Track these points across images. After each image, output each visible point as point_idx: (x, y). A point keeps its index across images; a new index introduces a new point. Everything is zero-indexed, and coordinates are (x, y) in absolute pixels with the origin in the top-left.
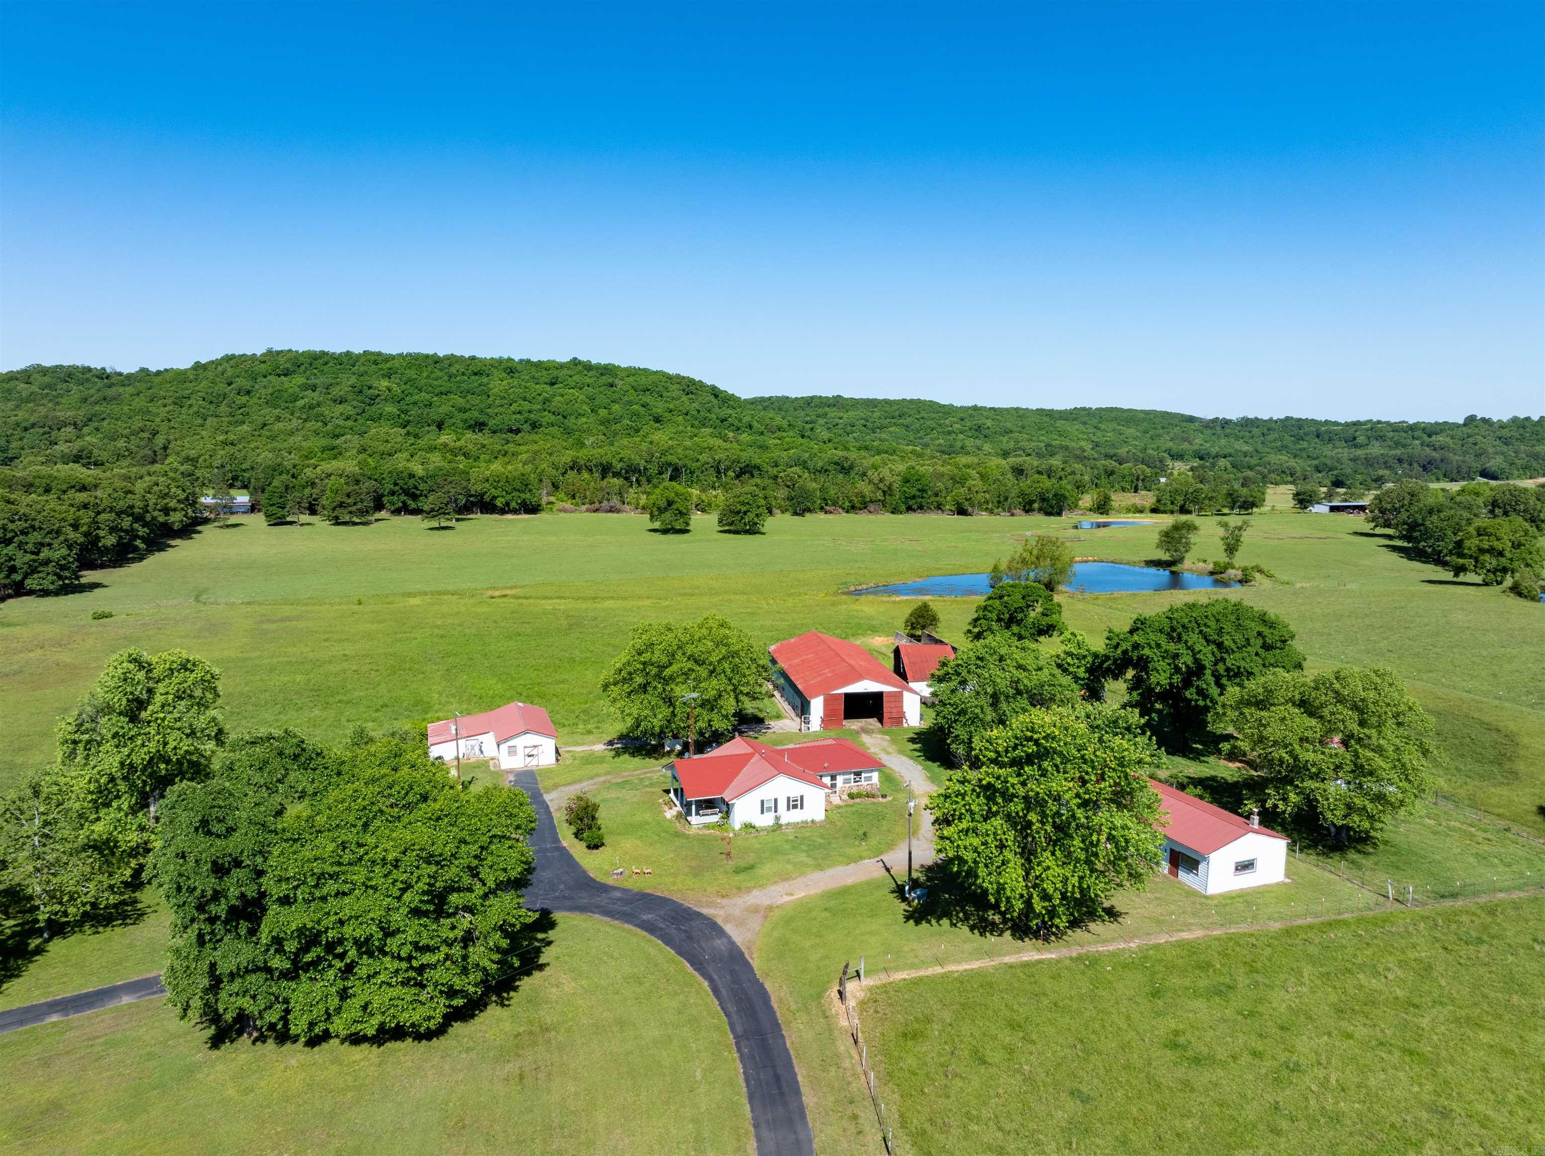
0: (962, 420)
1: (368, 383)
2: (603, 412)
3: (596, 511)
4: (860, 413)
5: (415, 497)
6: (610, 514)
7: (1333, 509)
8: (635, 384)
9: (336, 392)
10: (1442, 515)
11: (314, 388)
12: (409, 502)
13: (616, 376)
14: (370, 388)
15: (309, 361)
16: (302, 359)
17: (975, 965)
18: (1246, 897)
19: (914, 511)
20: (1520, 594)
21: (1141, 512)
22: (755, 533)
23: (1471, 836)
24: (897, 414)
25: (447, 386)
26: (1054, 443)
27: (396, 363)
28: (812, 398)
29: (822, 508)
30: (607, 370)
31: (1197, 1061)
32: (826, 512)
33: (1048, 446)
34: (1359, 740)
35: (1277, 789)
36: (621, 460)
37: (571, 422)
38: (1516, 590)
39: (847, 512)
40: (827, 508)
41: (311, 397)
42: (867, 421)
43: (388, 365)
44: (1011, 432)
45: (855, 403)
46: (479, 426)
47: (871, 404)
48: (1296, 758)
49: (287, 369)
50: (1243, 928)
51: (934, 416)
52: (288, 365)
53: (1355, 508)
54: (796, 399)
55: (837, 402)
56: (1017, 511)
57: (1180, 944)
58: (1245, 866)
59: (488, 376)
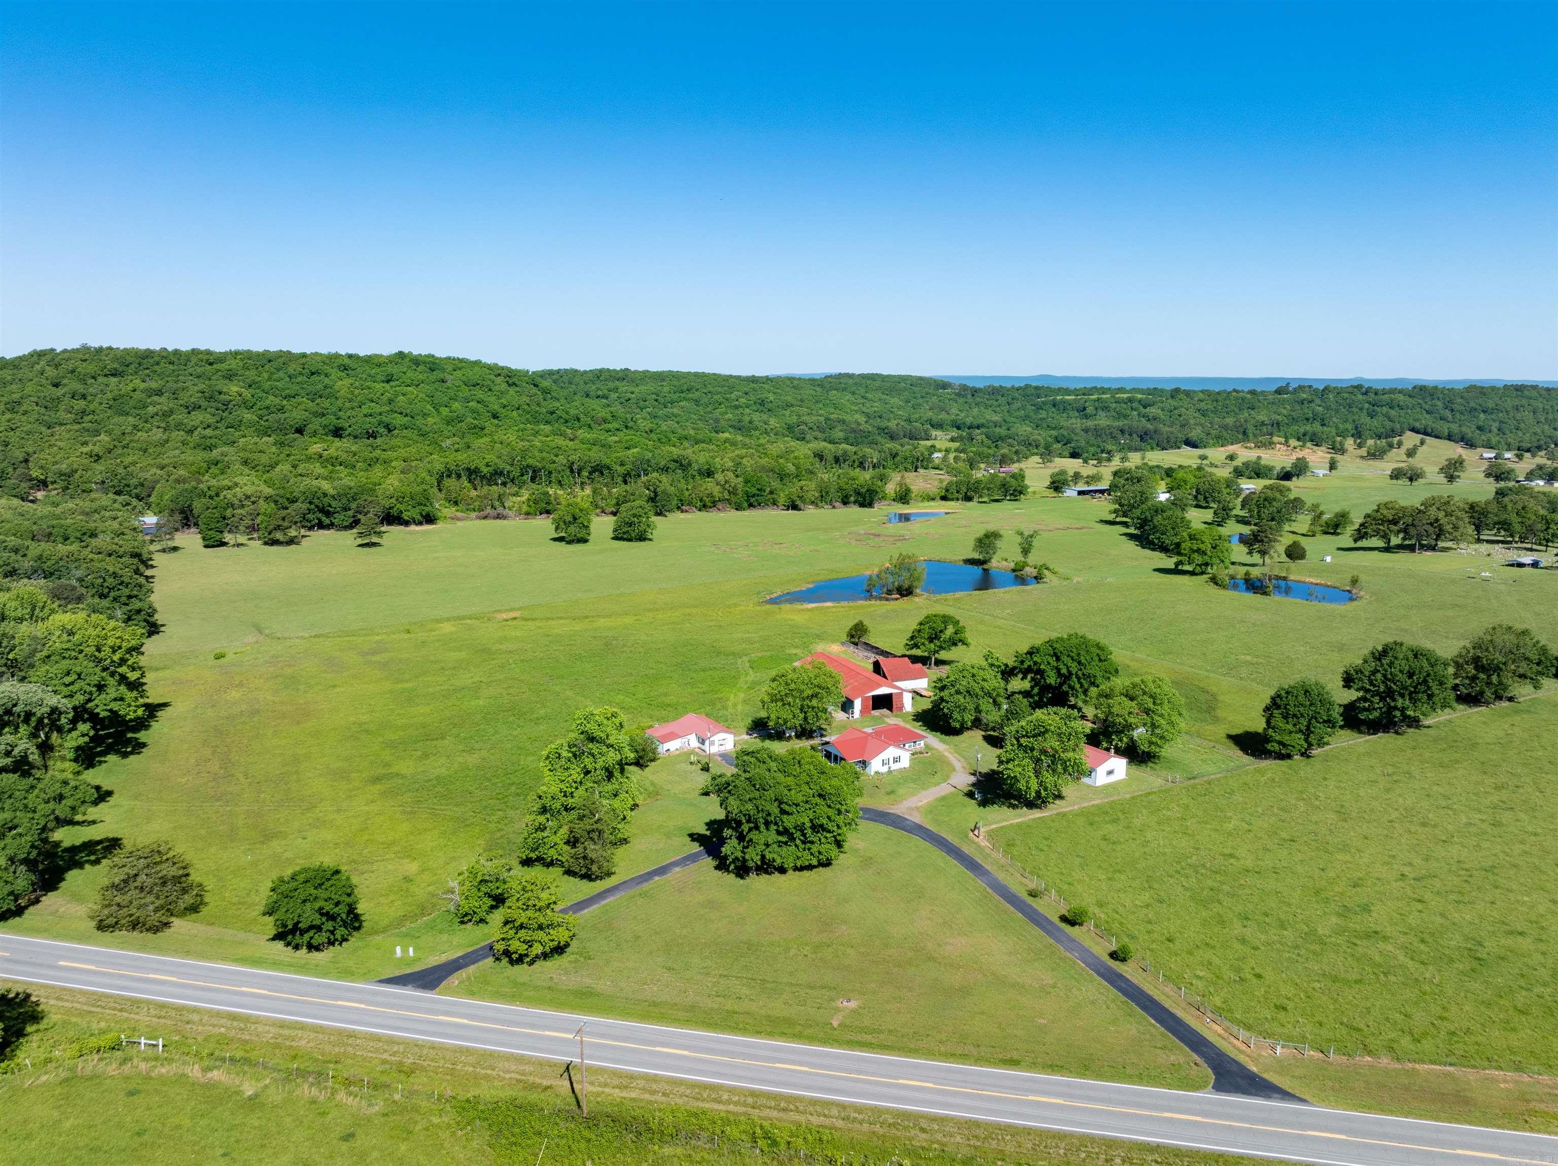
0: (746, 394)
1: (217, 388)
2: (445, 411)
3: (485, 518)
4: (650, 387)
5: (328, 514)
6: (498, 520)
7: (1081, 493)
8: (464, 378)
9: (184, 398)
10: (1164, 515)
11: (159, 393)
12: (324, 518)
13: (443, 370)
14: (220, 393)
15: (137, 361)
16: (129, 359)
17: (1020, 820)
18: (1114, 786)
19: (754, 507)
20: (1216, 584)
21: (933, 499)
22: (645, 539)
24: (685, 387)
25: (295, 388)
26: (832, 416)
27: (233, 364)
28: (601, 371)
29: (678, 508)
30: (431, 364)
31: (1114, 843)
32: (682, 512)
33: (827, 419)
34: (1153, 711)
35: (1117, 736)
36: (487, 465)
37: (419, 421)
38: (1214, 580)
39: (700, 510)
40: (684, 508)
41: (165, 404)
42: (658, 395)
43: (224, 366)
44: (792, 405)
45: (646, 376)
46: (337, 433)
47: (660, 377)
48: (1126, 721)
49: (115, 369)
50: (1115, 798)
51: (720, 390)
52: (116, 365)
53: (1096, 491)
54: (585, 372)
55: (624, 376)
56: (837, 504)
57: (1093, 806)
58: (1110, 773)
59: (326, 375)
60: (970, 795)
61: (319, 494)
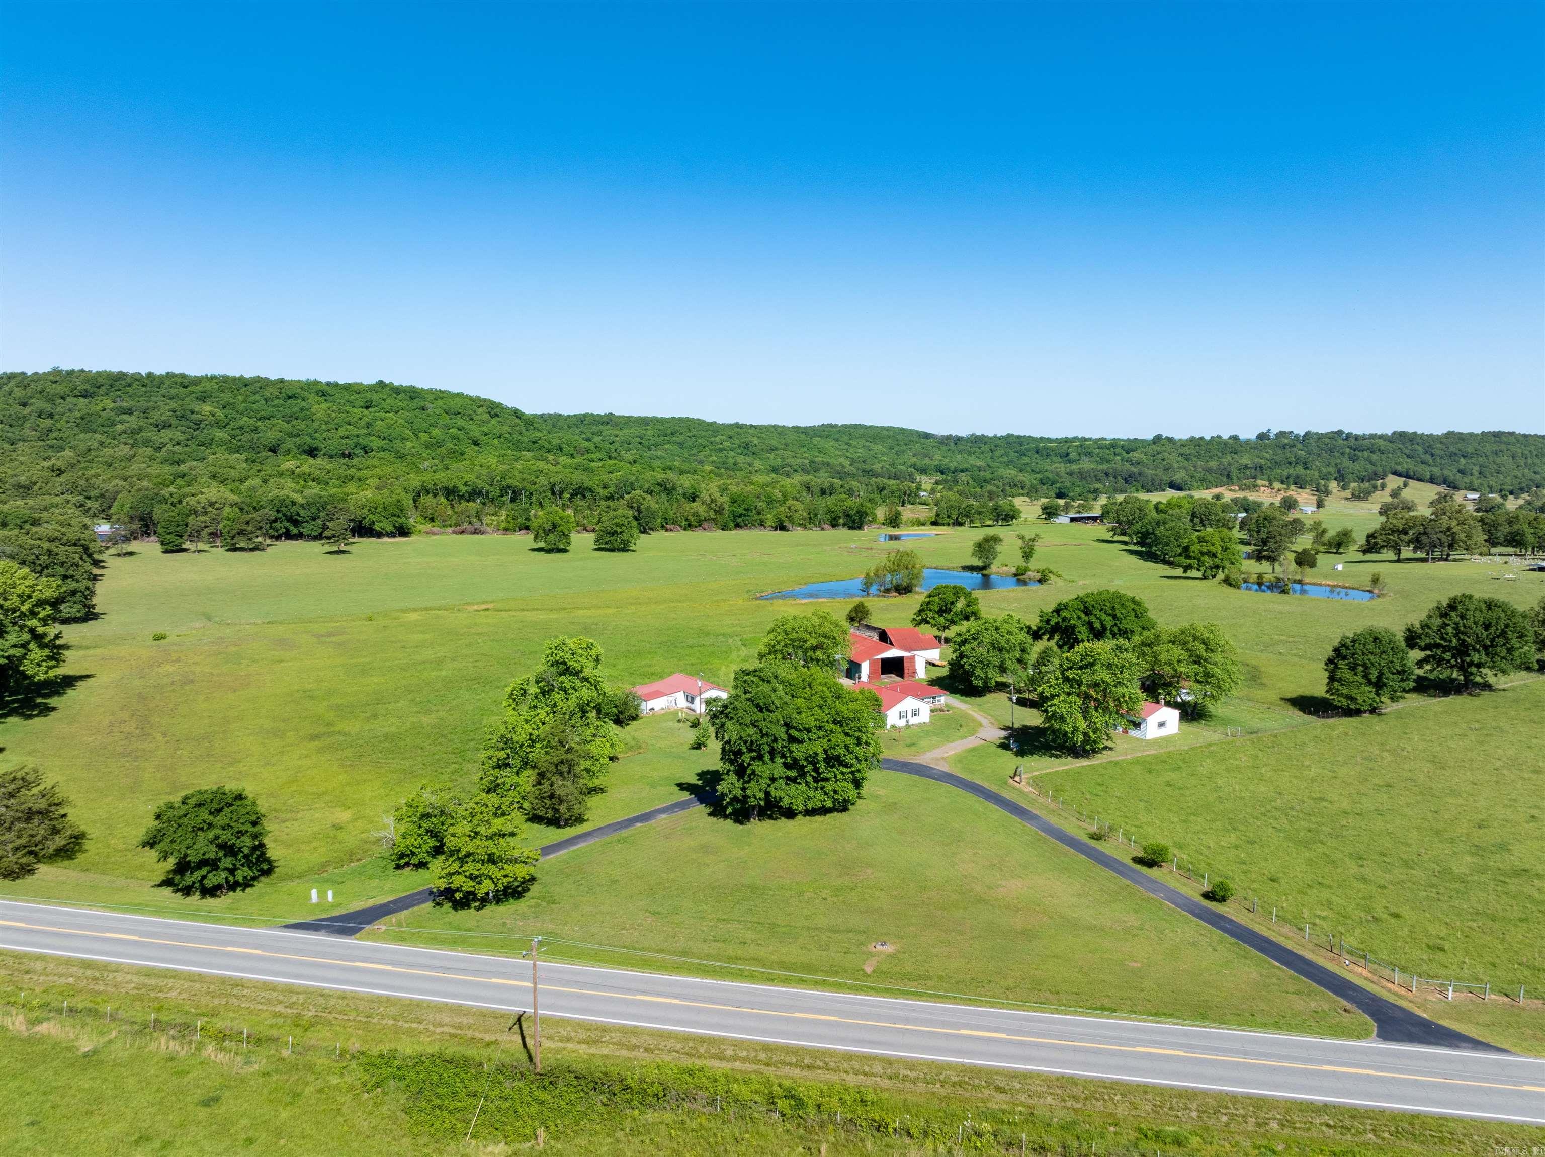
0: (731, 437)
1: (190, 407)
2: (424, 437)
3: (462, 532)
4: (635, 430)
5: (296, 523)
6: (476, 536)
7: (1073, 520)
8: (445, 407)
9: (155, 416)
10: (1167, 526)
11: (130, 412)
12: (291, 528)
13: (425, 399)
14: (192, 412)
15: (109, 383)
16: (100, 380)
19: (741, 527)
20: (1230, 585)
21: (923, 524)
22: (628, 551)
23: (1253, 712)
24: (669, 431)
25: (269, 411)
26: (817, 459)
27: (208, 386)
28: (585, 415)
29: (663, 527)
30: (413, 393)
32: (667, 530)
33: (812, 462)
36: (466, 484)
37: (398, 444)
38: (1227, 581)
39: (685, 529)
40: (668, 526)
41: (133, 421)
42: (641, 438)
43: (199, 388)
44: (776, 449)
45: (629, 421)
46: (312, 452)
47: (644, 421)
49: (86, 391)
50: (1171, 749)
51: (704, 434)
52: (87, 387)
53: (1089, 518)
54: (569, 416)
55: (609, 420)
56: (826, 526)
57: (1149, 755)
58: (1162, 725)
59: (303, 400)
60: (1004, 746)
61: (287, 502)
